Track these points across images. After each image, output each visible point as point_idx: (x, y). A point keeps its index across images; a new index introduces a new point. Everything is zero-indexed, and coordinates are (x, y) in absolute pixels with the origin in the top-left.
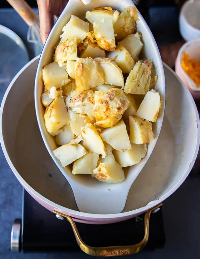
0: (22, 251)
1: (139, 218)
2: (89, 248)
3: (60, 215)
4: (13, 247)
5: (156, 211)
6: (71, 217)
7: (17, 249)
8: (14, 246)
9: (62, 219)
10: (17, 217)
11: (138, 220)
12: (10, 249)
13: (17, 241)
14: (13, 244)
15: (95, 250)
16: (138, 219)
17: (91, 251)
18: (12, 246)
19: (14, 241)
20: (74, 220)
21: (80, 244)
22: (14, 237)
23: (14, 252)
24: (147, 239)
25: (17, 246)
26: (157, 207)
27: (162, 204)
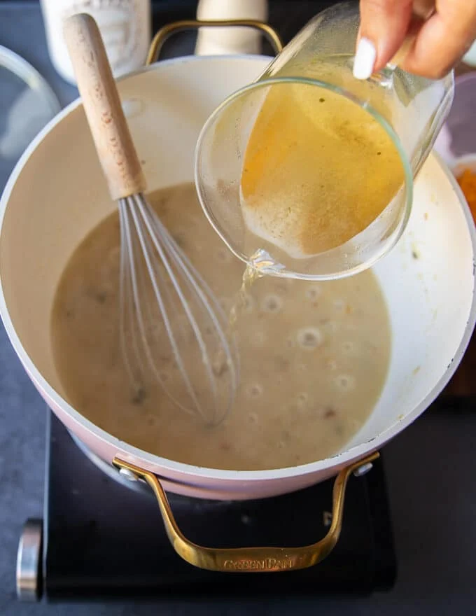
0: (44, 600)
3: (129, 470)
4: (23, 589)
5: (362, 471)
6: (157, 476)
7: (33, 594)
8: (26, 585)
10: (33, 515)
12: (14, 594)
13: (32, 574)
14: (23, 580)
15: (213, 555)
17: (203, 558)
18: (19, 585)
19: (26, 574)
20: (163, 487)
22: (25, 564)
23: (26, 601)
24: (336, 536)
25: (33, 585)
26: (365, 461)
27: (378, 454)
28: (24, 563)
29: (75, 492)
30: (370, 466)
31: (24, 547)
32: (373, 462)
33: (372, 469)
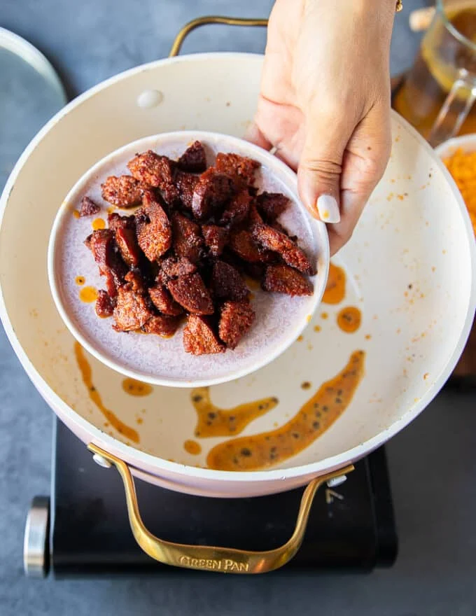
0: (51, 575)
1: (336, 494)
3: (103, 457)
4: (29, 566)
5: (335, 482)
6: (128, 464)
7: (40, 570)
8: (33, 561)
9: (107, 466)
11: (332, 499)
12: (22, 571)
14: (30, 556)
16: (331, 496)
18: (26, 562)
19: (33, 551)
20: (132, 473)
22: (33, 541)
23: (33, 578)
25: (40, 562)
26: (338, 473)
27: (353, 468)
29: (82, 470)
30: (344, 478)
31: (31, 524)
32: (347, 475)
33: (345, 482)
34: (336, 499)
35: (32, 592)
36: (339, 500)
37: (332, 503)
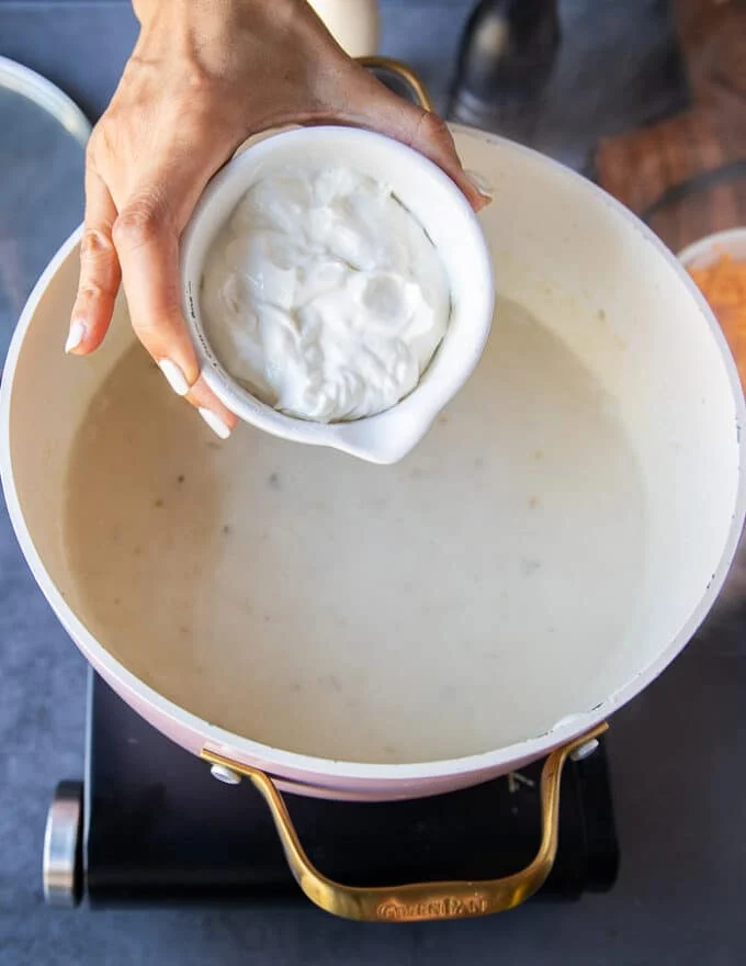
0: (85, 903)
1: (522, 778)
2: (337, 891)
3: (227, 768)
4: (51, 887)
5: (583, 752)
6: (269, 775)
7: (68, 894)
8: (57, 881)
9: (234, 781)
10: (67, 775)
11: (518, 787)
12: (40, 895)
13: (66, 864)
14: (53, 874)
15: (357, 898)
16: (516, 781)
17: (343, 900)
18: (47, 881)
19: (57, 866)
21: (301, 874)
22: (56, 850)
23: (57, 907)
24: (551, 858)
25: (68, 882)
26: (588, 737)
27: (606, 726)
28: (53, 849)
29: (132, 741)
30: (595, 744)
31: (54, 826)
34: (522, 785)
35: (55, 929)
36: (528, 787)
37: (517, 792)
